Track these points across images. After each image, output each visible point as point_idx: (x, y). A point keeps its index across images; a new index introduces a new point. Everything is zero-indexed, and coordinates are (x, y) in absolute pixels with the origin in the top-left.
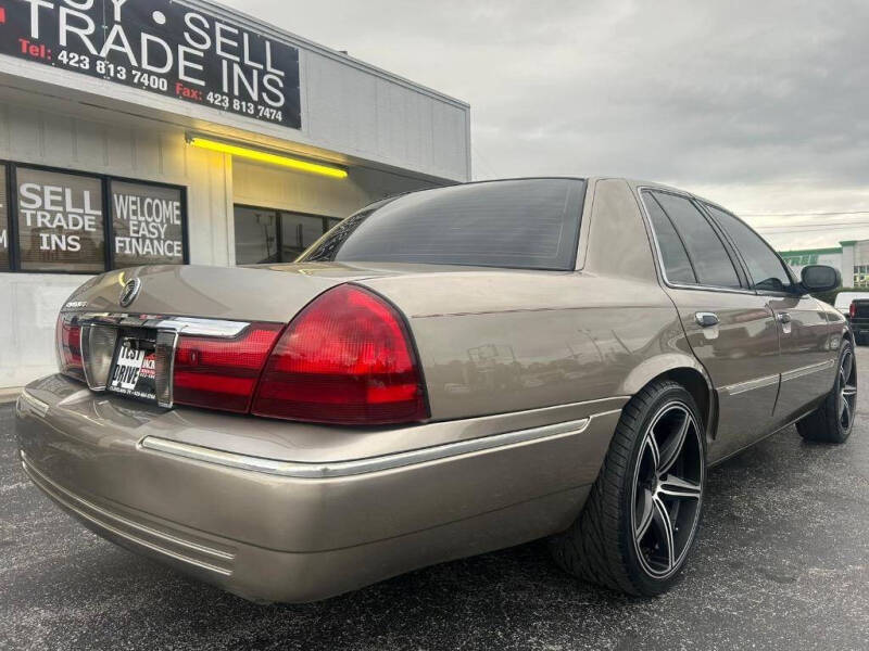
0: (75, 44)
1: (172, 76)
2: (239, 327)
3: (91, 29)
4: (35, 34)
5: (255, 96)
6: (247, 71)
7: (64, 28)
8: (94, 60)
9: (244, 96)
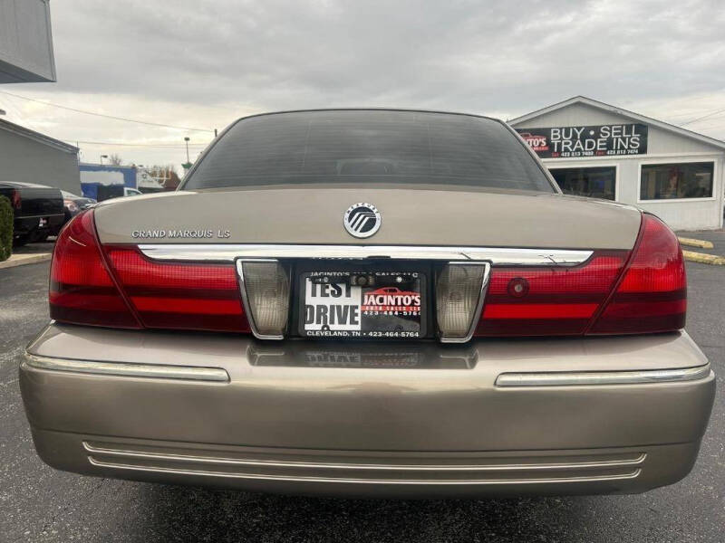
0: (566, 150)
1: (595, 150)
2: (590, 253)
3: (571, 144)
4: (556, 150)
5: (626, 147)
6: (624, 140)
7: (563, 146)
8: (571, 153)
9: (622, 148)
